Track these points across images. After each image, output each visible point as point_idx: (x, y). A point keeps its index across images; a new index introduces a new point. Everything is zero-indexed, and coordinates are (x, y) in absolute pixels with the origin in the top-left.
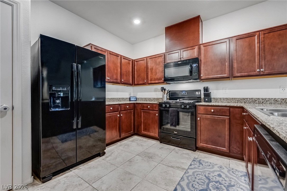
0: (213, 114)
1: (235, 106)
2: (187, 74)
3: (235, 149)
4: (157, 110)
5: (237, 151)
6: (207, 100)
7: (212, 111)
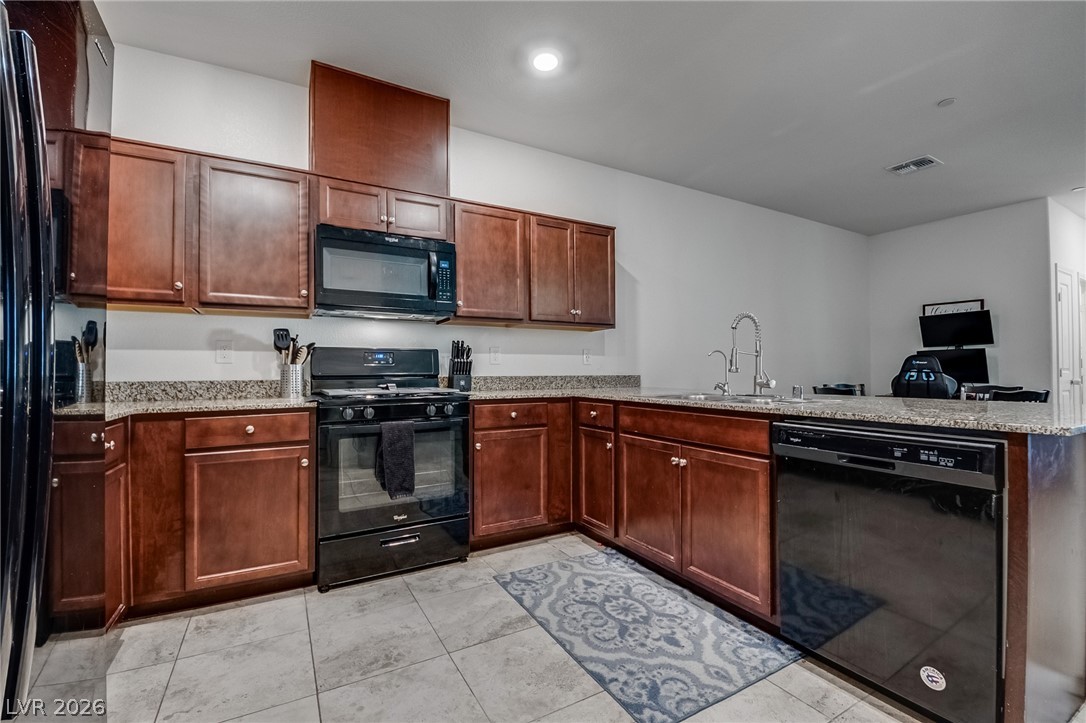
0: (514, 424)
1: (560, 396)
2: (419, 289)
3: (557, 508)
4: (305, 436)
5: (560, 512)
6: (462, 383)
7: (513, 414)
